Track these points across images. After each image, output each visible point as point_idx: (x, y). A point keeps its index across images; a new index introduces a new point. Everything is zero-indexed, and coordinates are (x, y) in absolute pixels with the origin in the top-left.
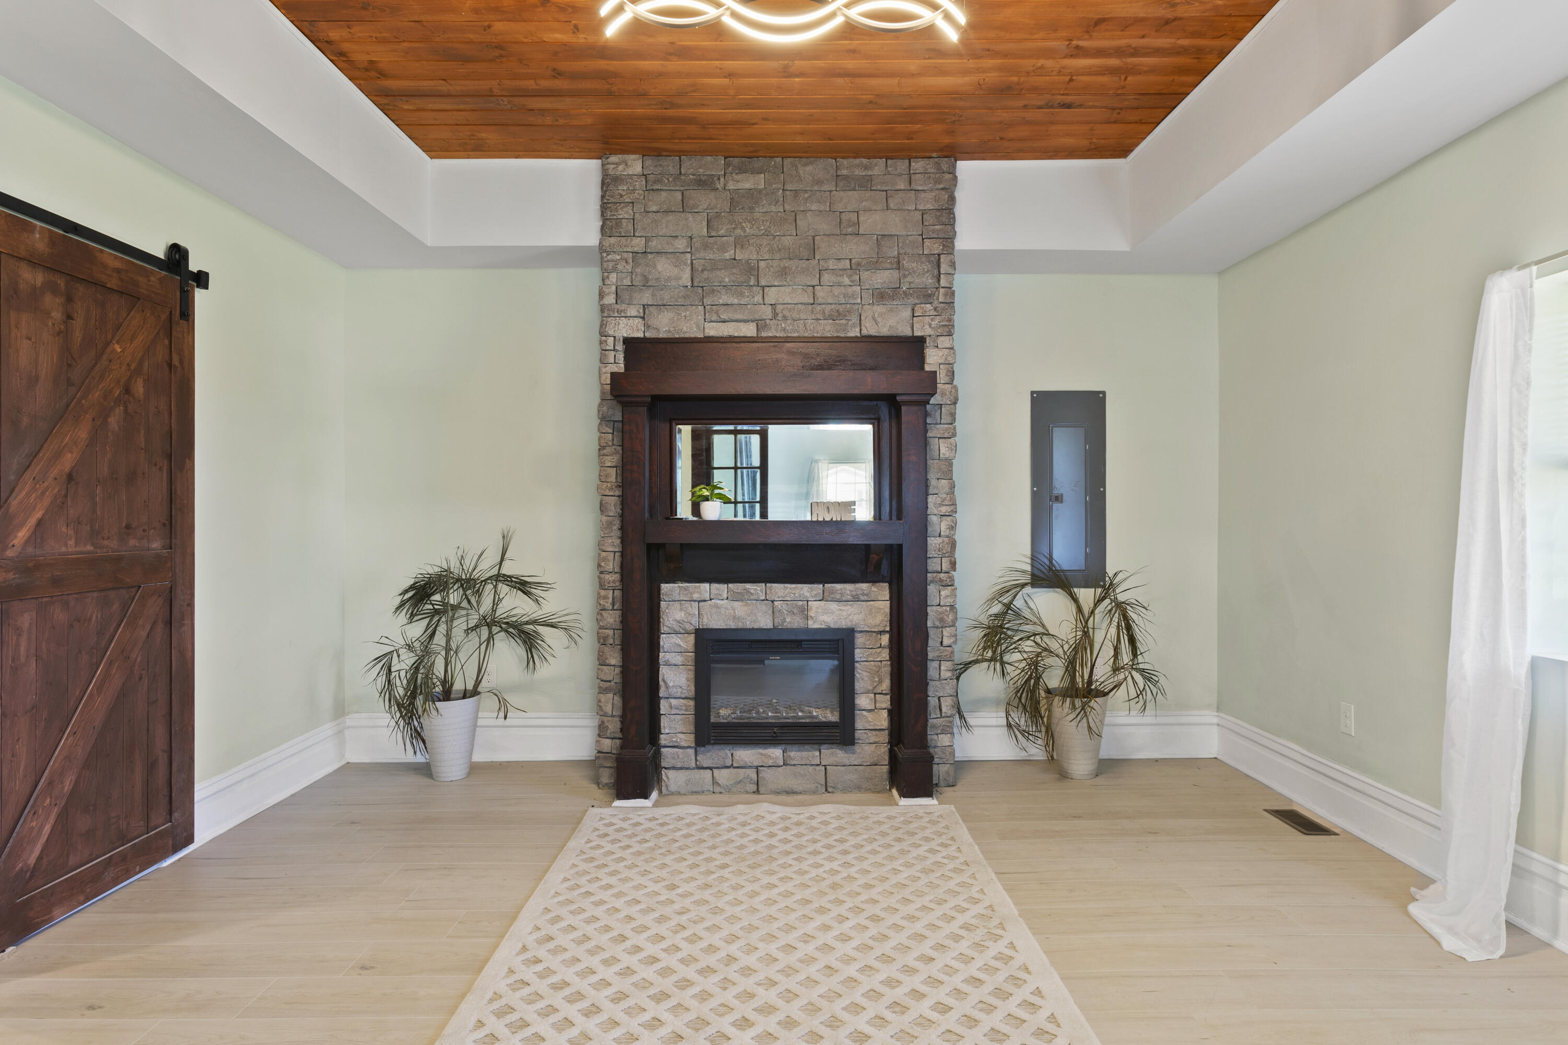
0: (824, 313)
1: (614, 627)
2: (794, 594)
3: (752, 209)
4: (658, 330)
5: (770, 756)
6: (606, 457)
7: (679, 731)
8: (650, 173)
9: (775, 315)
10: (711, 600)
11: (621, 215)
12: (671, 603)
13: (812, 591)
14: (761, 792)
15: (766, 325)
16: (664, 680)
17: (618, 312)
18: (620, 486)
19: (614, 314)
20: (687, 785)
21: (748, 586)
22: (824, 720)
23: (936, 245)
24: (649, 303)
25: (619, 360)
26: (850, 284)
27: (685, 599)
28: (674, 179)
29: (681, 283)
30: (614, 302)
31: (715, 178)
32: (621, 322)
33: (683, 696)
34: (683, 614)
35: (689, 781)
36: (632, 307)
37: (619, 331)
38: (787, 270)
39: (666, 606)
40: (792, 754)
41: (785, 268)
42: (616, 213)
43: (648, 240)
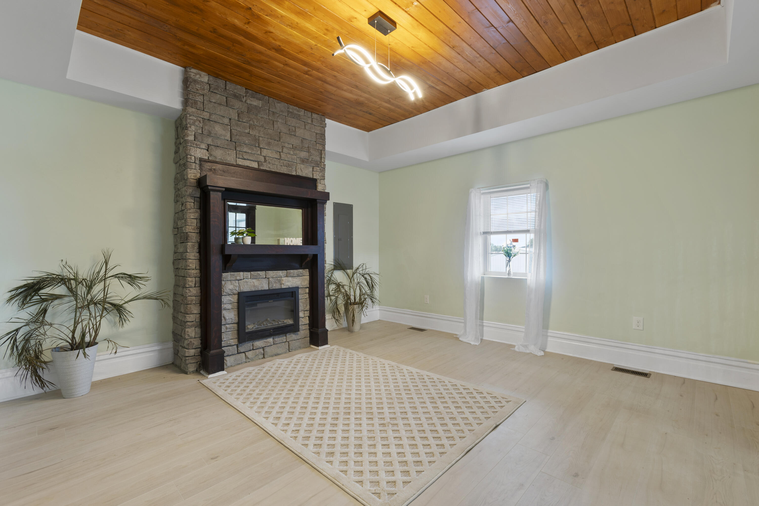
0: (283, 163)
1: (196, 295)
2: (277, 275)
3: (256, 115)
4: (215, 157)
5: (268, 342)
6: (191, 214)
7: (230, 338)
8: (212, 83)
9: (265, 161)
10: (243, 279)
11: (197, 99)
12: (227, 282)
13: (283, 273)
14: (266, 357)
15: (262, 164)
16: (224, 317)
17: (196, 145)
18: (198, 228)
19: (194, 145)
20: (235, 362)
21: (259, 272)
22: (288, 323)
23: (321, 147)
24: (211, 144)
25: (197, 168)
26: (293, 154)
27: (233, 279)
28: (224, 91)
29: (226, 138)
30: (194, 140)
31: (242, 96)
32: (198, 150)
33: (232, 323)
34: (232, 286)
35: (236, 360)
36: (203, 144)
37: (197, 154)
38: (270, 144)
39: (224, 283)
40: (276, 339)
41: (270, 142)
42: (195, 97)
43: (211, 114)
